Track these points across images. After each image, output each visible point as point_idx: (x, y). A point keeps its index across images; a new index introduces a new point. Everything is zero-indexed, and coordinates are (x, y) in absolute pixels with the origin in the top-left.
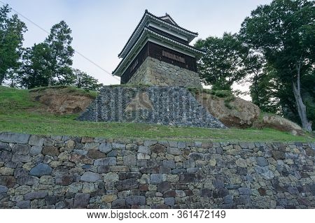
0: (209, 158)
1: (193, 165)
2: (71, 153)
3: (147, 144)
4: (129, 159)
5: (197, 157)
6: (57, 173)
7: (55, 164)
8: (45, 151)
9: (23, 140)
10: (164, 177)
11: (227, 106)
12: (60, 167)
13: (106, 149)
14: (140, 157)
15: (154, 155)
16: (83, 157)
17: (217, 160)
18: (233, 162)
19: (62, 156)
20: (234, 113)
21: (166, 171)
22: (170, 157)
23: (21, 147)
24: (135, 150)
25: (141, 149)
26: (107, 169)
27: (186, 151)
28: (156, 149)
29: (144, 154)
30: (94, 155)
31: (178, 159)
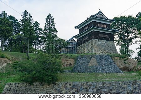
0: (116, 85)
1: (112, 87)
2: (86, 85)
3: (101, 82)
4: (97, 86)
5: (113, 85)
6: (85, 90)
7: (84, 88)
8: (81, 85)
9: (77, 83)
10: (105, 90)
11: (124, 62)
12: (85, 88)
13: (93, 84)
14: (100, 86)
15: (103, 85)
16: (89, 86)
17: (118, 86)
18: (122, 86)
19: (85, 86)
20: (127, 65)
21: (106, 89)
22: (106, 85)
23: (77, 85)
24: (99, 84)
25: (100, 84)
26: (94, 88)
27: (110, 84)
28: (103, 84)
29: (101, 85)
30: (91, 85)
31: (108, 86)
